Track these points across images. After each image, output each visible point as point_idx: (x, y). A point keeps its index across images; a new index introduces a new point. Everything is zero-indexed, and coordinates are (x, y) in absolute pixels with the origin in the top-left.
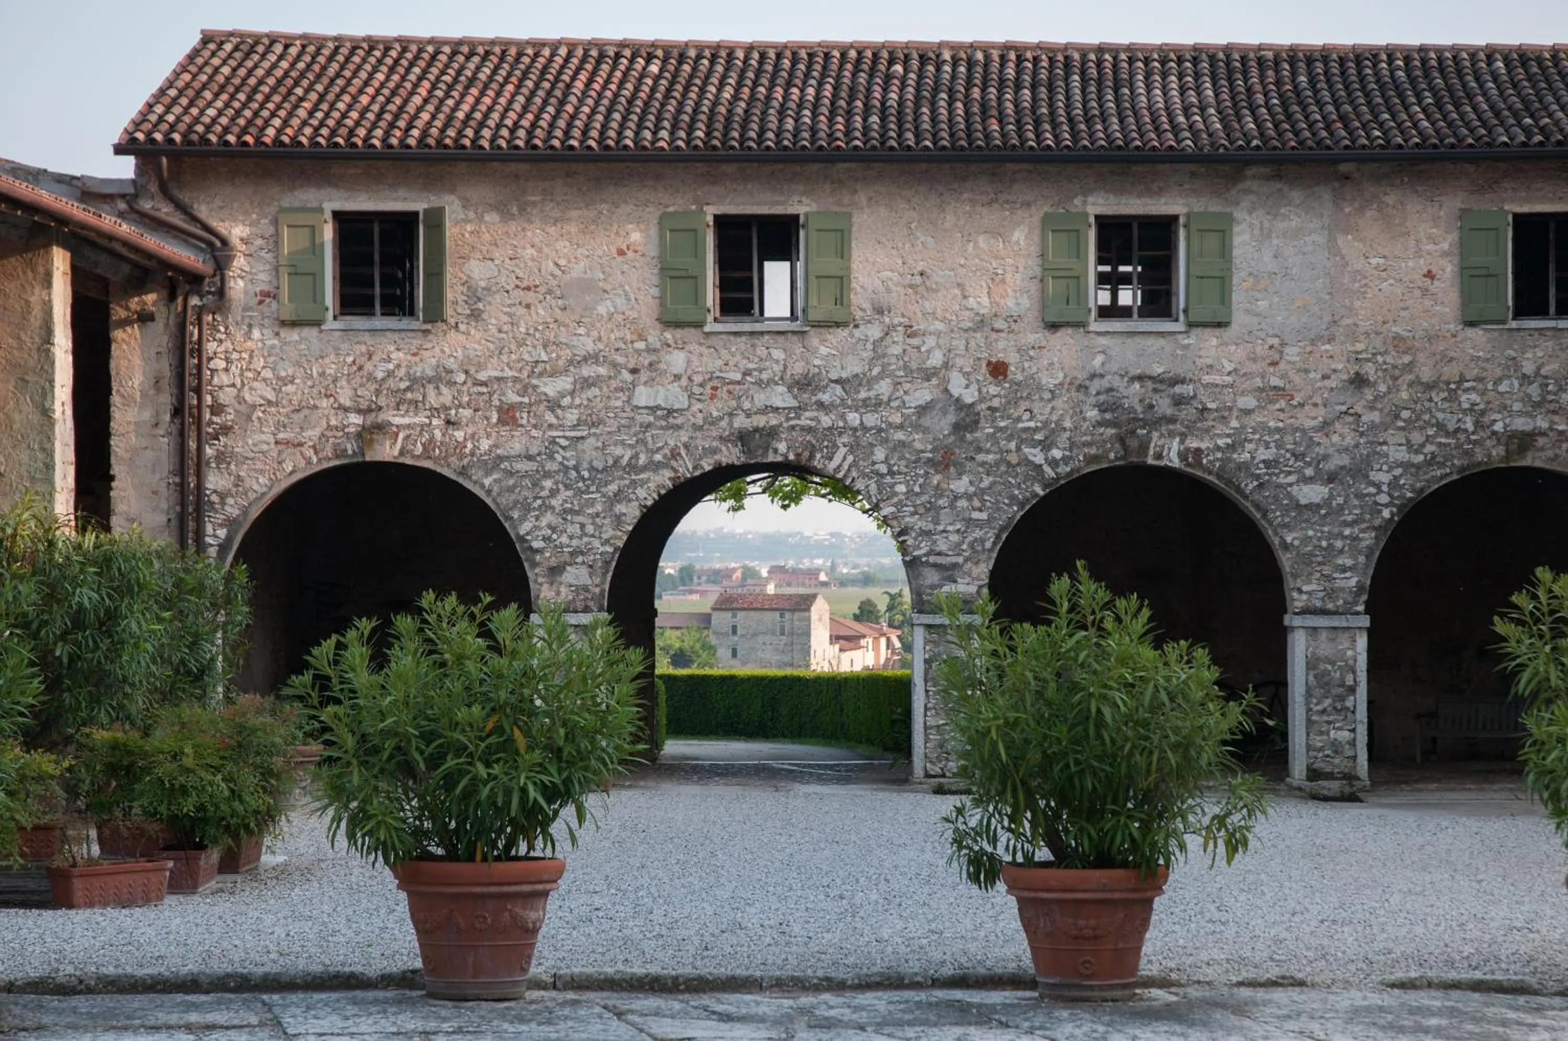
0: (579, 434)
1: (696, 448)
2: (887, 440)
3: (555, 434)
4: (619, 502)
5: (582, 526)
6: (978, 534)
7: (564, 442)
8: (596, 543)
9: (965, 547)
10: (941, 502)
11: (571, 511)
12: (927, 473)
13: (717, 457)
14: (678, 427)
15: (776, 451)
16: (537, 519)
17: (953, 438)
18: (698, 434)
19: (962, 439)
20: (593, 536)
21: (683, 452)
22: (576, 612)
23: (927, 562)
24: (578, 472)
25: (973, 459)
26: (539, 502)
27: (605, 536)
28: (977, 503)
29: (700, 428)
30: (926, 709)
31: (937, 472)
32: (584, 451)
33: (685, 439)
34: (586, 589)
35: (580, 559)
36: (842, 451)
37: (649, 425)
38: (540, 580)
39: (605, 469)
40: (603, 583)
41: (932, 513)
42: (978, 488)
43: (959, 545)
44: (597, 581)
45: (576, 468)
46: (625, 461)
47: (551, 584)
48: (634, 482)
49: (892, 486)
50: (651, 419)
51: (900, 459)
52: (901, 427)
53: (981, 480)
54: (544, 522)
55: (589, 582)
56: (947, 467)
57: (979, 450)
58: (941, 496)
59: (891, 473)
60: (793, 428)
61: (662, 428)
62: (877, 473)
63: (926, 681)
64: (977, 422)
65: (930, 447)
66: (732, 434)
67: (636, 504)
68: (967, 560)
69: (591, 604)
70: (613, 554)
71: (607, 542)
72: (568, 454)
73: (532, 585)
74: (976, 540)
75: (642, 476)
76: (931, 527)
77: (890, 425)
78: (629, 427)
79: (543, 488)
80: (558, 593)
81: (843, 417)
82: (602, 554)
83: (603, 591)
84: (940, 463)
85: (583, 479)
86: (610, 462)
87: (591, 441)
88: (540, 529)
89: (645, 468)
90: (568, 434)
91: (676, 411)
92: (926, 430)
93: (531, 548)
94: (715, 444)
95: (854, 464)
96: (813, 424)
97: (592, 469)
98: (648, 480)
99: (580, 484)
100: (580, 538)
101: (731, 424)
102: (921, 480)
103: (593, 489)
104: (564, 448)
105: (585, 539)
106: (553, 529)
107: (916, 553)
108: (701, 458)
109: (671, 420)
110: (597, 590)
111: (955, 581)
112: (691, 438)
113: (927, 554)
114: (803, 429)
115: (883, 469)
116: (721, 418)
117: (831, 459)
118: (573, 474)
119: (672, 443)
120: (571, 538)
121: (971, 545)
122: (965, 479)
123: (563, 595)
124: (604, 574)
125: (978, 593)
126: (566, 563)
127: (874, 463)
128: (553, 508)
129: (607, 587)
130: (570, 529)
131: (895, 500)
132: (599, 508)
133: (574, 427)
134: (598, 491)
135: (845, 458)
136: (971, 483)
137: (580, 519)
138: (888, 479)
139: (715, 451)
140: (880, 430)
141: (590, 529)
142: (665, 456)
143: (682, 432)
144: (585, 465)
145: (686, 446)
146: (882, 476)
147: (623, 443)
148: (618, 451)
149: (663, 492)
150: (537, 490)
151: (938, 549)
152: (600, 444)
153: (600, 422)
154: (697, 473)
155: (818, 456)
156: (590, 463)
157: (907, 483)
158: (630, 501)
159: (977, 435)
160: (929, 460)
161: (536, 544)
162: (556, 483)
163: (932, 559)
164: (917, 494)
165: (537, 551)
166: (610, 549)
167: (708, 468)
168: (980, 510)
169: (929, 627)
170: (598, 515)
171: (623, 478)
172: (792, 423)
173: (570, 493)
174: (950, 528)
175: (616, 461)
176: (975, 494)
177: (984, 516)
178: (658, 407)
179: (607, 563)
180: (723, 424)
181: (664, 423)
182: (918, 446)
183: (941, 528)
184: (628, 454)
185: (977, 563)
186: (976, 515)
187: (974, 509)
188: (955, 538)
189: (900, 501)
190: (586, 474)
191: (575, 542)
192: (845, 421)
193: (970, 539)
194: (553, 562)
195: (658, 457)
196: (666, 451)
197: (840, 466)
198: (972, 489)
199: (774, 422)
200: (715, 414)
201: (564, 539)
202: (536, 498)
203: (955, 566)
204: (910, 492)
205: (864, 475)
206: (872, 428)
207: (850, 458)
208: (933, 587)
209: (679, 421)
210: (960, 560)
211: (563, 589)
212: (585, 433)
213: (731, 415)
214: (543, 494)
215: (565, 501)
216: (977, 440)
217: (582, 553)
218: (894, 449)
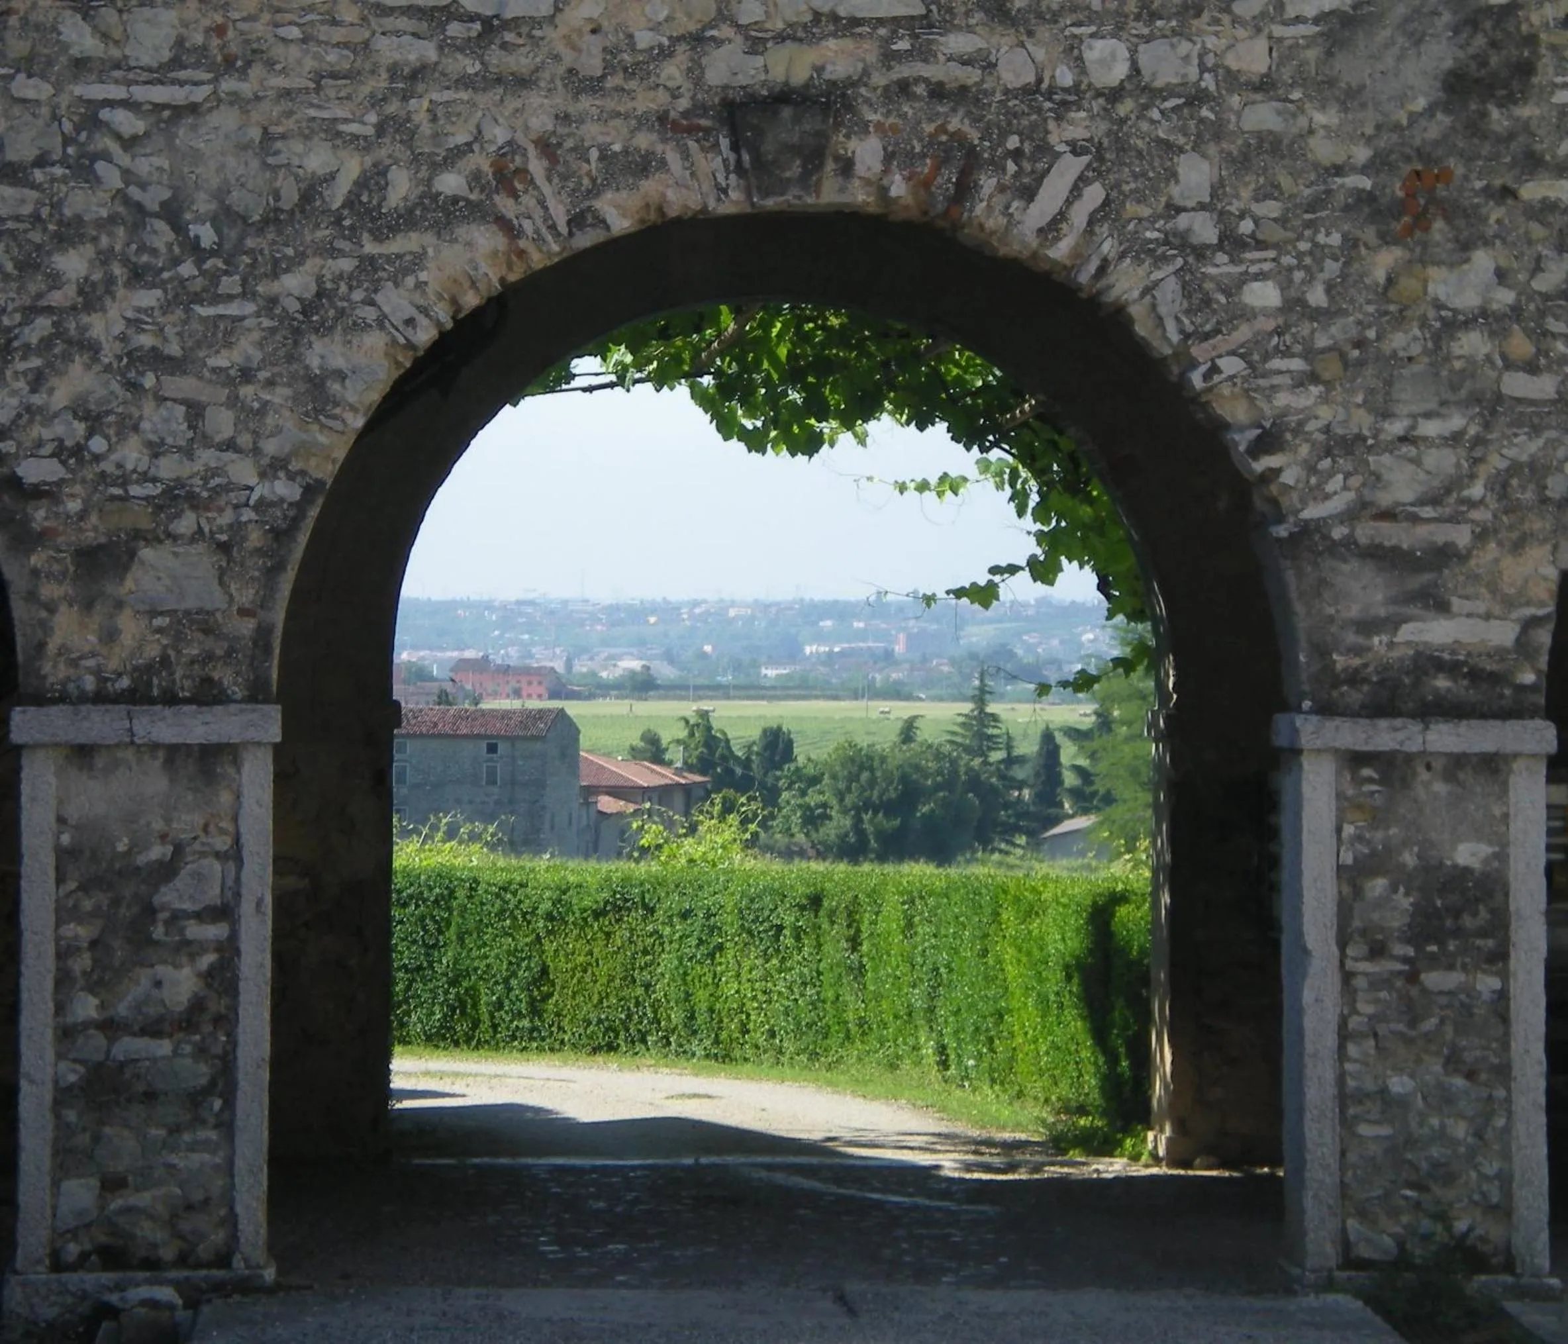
0: (178, 94)
1: (581, 152)
2: (1218, 132)
3: (97, 91)
4: (322, 330)
5: (195, 411)
6: (1525, 447)
7: (127, 122)
8: (243, 471)
9: (1476, 491)
10: (1397, 340)
11: (157, 360)
12: (1351, 244)
13: (651, 187)
14: (523, 82)
15: (847, 167)
16: (37, 381)
17: (1443, 119)
18: (586, 103)
19: (1476, 128)
20: (230, 445)
21: (537, 166)
22: (171, 699)
23: (1349, 542)
24: (179, 228)
25: (1507, 193)
26: (42, 326)
27: (271, 447)
28: (1520, 345)
29: (594, 86)
30: (1344, 1035)
31: (1387, 239)
32: (196, 156)
33: (541, 122)
34: (205, 623)
35: (186, 524)
36: (1069, 168)
37: (419, 73)
38: (49, 590)
39: (273, 219)
40: (265, 603)
41: (1369, 377)
42: (1525, 292)
43: (1454, 484)
44: (246, 596)
45: (172, 213)
46: (337, 195)
47: (88, 606)
48: (369, 264)
49: (1233, 288)
50: (429, 51)
51: (1261, 196)
52: (1265, 86)
53: (1538, 267)
54: (61, 394)
55: (215, 598)
56: (1421, 221)
57: (1533, 163)
58: (1400, 320)
59: (1232, 243)
60: (904, 88)
61: (465, 82)
62: (1182, 242)
63: (1343, 943)
64: (1526, 69)
65: (1362, 154)
66: (698, 108)
67: (375, 340)
68: (1482, 535)
69: (225, 676)
70: (301, 506)
71: (275, 467)
72: (143, 166)
73: (19, 610)
74: (1515, 468)
75: (396, 246)
76: (1362, 421)
77: (1232, 80)
78: (351, 75)
79: (55, 280)
80: (110, 636)
81: (1073, 52)
82: (262, 505)
83: (263, 634)
84: (1398, 209)
85: (194, 248)
86: (290, 196)
87: (225, 119)
88: (49, 418)
89: (407, 220)
90: (140, 93)
91: (507, 25)
92: (1351, 98)
93: (15, 483)
94: (644, 141)
95: (1105, 211)
96: (971, 76)
97: (225, 216)
98: (418, 260)
99: (187, 269)
100: (188, 453)
101: (695, 72)
102: (1332, 268)
103: (231, 284)
104: (130, 143)
105: (207, 457)
106: (94, 421)
107: (1312, 512)
108: (595, 191)
109: (496, 57)
110: (247, 627)
111: (1443, 608)
112: (564, 118)
113: (1350, 516)
114: (938, 92)
115: (1205, 230)
116: (665, 53)
117: (1029, 194)
118: (161, 235)
119: (499, 134)
120: (156, 450)
121: (1501, 485)
122: (1483, 261)
123: (127, 639)
124: (273, 572)
125: (1523, 646)
126: (138, 535)
127: (1174, 209)
128: (93, 349)
129: (278, 616)
130: (152, 417)
131: (1243, 333)
132: (246, 349)
133: (161, 74)
134: (247, 293)
135: (1076, 192)
136: (1502, 276)
137: (182, 386)
138: (1221, 267)
139: (645, 165)
140: (1197, 98)
141: (222, 423)
142: (475, 178)
143: (534, 99)
144: (203, 204)
145: (547, 147)
146: (1201, 252)
147: (332, 132)
148: (317, 160)
149: (471, 300)
150: (35, 285)
151: (1384, 499)
152: (255, 134)
153: (255, 55)
154: (585, 240)
155: (988, 183)
156: (220, 195)
157: (1284, 277)
158: (362, 327)
159: (1526, 111)
160: (1363, 199)
161: (33, 471)
162: (105, 258)
163: (1365, 532)
164: (1316, 315)
165: (38, 493)
166: (286, 490)
167: (621, 224)
168: (1532, 368)
169: (1356, 760)
170: (247, 375)
171: (333, 252)
172: (903, 71)
173: (149, 298)
174: (1430, 428)
175: (311, 191)
176: (1516, 311)
177: (1544, 387)
178: (452, 13)
179: (281, 535)
180: (672, 72)
181: (472, 67)
182: (1323, 150)
183: (1396, 428)
184: (352, 168)
185: (1518, 546)
186: (1517, 385)
187: (1509, 365)
188: (1442, 461)
189: (1258, 341)
190: (206, 235)
191: (168, 468)
192: (1079, 64)
193: (1496, 463)
194: (93, 532)
195: (451, 183)
196: (481, 161)
197: (1061, 217)
198: (1505, 297)
199: (839, 69)
200: (644, 39)
201: (132, 454)
202: (31, 312)
203: (1444, 555)
204: (1294, 305)
205: (1137, 250)
206: (1168, 92)
207: (1094, 194)
208: (1368, 626)
209: (521, 62)
210: (1462, 536)
211: (130, 627)
212: (201, 94)
213: (697, 40)
214: (56, 298)
215: (135, 324)
216: (1526, 127)
217: (194, 502)
218: (1241, 162)
